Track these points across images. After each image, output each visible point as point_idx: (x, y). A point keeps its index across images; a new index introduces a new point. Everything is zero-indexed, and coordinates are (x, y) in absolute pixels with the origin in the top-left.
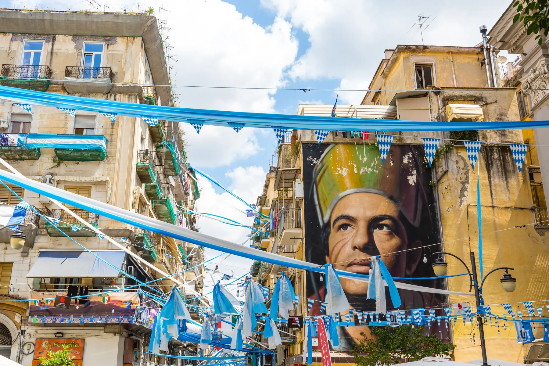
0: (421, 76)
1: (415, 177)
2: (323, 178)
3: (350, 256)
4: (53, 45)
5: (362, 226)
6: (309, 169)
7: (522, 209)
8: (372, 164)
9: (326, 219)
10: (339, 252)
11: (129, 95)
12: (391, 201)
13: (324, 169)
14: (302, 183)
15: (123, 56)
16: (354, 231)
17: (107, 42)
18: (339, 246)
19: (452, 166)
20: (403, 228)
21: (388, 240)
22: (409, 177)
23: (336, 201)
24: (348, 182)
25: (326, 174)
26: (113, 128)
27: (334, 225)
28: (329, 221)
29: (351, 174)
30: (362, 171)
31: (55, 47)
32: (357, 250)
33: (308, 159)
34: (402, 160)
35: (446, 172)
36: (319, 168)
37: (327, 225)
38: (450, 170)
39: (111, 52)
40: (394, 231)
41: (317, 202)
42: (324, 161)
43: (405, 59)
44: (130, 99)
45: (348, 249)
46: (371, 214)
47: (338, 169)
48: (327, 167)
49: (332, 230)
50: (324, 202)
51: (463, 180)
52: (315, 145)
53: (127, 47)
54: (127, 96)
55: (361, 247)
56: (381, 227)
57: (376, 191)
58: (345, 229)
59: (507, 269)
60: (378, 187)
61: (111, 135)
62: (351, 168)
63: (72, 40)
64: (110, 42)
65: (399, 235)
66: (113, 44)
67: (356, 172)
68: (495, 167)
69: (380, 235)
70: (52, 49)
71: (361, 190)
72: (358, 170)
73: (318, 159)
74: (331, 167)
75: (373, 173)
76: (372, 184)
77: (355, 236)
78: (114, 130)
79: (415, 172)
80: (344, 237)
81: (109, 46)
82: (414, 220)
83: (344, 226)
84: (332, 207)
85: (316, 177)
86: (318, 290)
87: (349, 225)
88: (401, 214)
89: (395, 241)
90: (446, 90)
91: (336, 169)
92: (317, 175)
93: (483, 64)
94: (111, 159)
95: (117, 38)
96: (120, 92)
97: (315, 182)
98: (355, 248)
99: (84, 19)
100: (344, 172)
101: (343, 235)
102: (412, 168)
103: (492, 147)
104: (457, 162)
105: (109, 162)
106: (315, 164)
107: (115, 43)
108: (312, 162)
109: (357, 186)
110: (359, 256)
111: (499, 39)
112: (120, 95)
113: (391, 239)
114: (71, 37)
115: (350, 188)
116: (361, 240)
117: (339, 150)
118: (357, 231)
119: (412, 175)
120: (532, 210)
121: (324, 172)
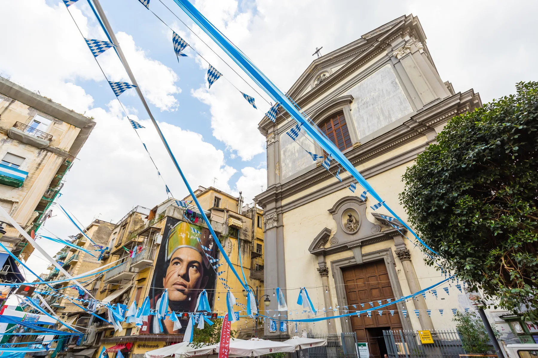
0: (215, 202)
1: (212, 246)
2: (173, 236)
3: (176, 279)
4: (10, 104)
5: (185, 264)
6: (167, 229)
7: (247, 268)
8: (196, 235)
9: (169, 258)
10: (171, 277)
11: (59, 156)
12: (200, 255)
13: (175, 232)
14: (162, 236)
15: (63, 133)
16: (181, 267)
17: (55, 121)
18: (172, 273)
19: (227, 244)
20: (202, 269)
21: (195, 274)
22: (210, 245)
23: (176, 249)
24: (184, 241)
25: (175, 235)
26: (36, 170)
27: (172, 261)
28: (170, 259)
29: (186, 237)
30: (191, 237)
31: (11, 106)
32: (179, 277)
33: (168, 225)
34: (209, 236)
35: (224, 246)
36: (172, 231)
37: (169, 261)
38: (226, 246)
39: (55, 128)
40: (198, 270)
41: (166, 248)
42: (176, 228)
43: (212, 193)
44: (58, 159)
45: (176, 275)
46: (190, 259)
47: (181, 234)
48: (176, 231)
49: (171, 264)
50: (170, 249)
51: (229, 251)
52: (174, 218)
53: (69, 130)
54: (56, 156)
55: (182, 275)
56: (193, 266)
57: (195, 248)
58: (177, 265)
59: (267, 295)
60: (196, 246)
61: (33, 174)
62: (187, 235)
63: (28, 109)
64: (57, 122)
65: (200, 272)
66: (59, 124)
67: (189, 237)
68: (241, 248)
69: (192, 270)
70: (8, 106)
71: (189, 246)
72: (190, 236)
73: (173, 226)
74: (178, 232)
75: (196, 239)
76: (194, 245)
77: (180, 269)
78: (37, 172)
79: (212, 243)
80: (176, 269)
81: (56, 124)
82: (208, 266)
83: (177, 263)
84: (173, 252)
85: (170, 235)
86: (155, 296)
87: (179, 263)
88: (203, 262)
89: (198, 275)
90: (230, 212)
91: (180, 233)
92: (171, 234)
93: (237, 205)
94: (25, 189)
95: (64, 122)
96: (52, 152)
97: (169, 237)
98: (179, 275)
99: (46, 102)
100: (183, 236)
101: (175, 268)
102: (212, 241)
103: (242, 240)
104: (229, 243)
105: (22, 191)
106: (171, 228)
107: (61, 124)
108: (170, 227)
109: (187, 244)
110: (180, 280)
111: (259, 200)
112: (51, 153)
113: (196, 273)
114: (29, 107)
115: (184, 244)
116: (183, 272)
117: (184, 225)
118: (182, 267)
119: (211, 244)
120: (250, 269)
121: (174, 233)
